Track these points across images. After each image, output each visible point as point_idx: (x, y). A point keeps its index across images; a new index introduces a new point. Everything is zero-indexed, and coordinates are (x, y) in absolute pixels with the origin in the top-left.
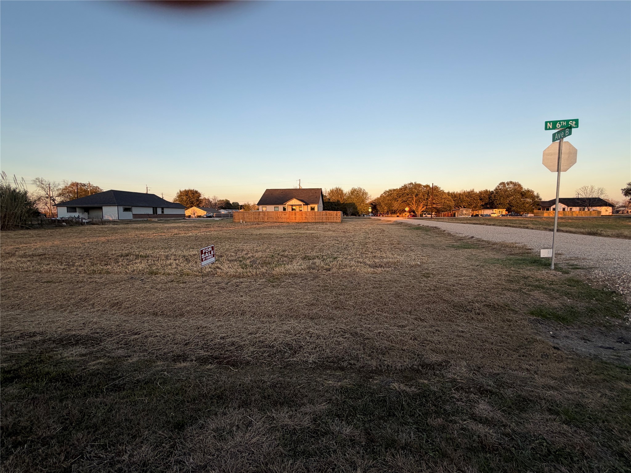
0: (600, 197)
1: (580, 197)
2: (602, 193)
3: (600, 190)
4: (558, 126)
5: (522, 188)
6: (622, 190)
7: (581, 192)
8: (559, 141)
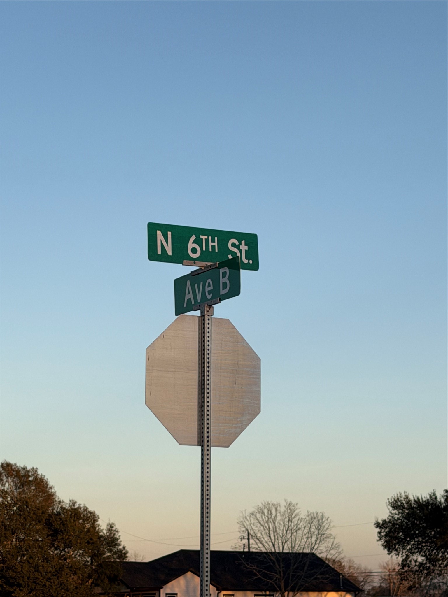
0: (316, 552)
1: (255, 547)
2: (321, 536)
3: (315, 522)
4: (194, 251)
5: (50, 497)
6: (378, 525)
7: (257, 529)
8: (198, 313)
